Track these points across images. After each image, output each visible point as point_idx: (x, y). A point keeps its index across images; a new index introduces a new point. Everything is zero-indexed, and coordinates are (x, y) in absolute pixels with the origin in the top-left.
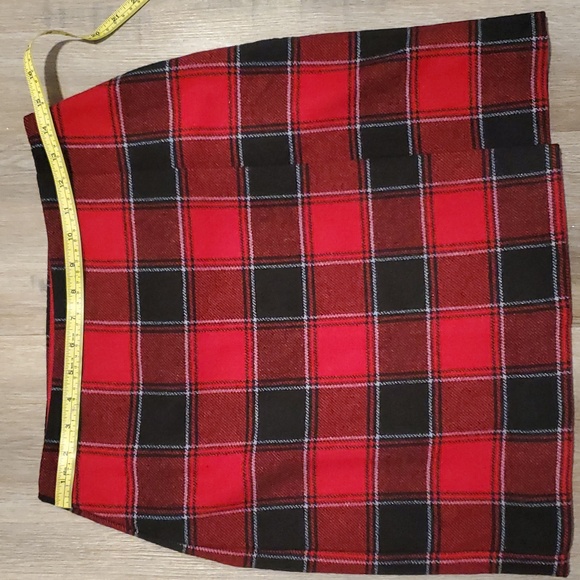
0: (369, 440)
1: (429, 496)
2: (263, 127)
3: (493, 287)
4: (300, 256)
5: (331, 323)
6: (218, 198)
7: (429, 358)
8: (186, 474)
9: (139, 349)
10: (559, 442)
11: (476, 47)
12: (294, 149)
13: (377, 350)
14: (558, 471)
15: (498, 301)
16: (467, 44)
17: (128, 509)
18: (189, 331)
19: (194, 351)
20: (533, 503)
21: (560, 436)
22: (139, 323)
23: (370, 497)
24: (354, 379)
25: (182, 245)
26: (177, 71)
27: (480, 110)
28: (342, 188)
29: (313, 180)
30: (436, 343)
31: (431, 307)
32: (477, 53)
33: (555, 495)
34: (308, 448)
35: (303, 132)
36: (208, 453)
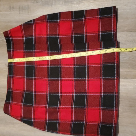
0: (71, 107)
1: (85, 122)
2: (53, 35)
3: (101, 74)
4: (59, 65)
5: (65, 80)
6: (43, 51)
7: (86, 89)
8: (33, 111)
9: (25, 83)
10: (114, 111)
11: (99, 17)
12: (59, 40)
13: (75, 87)
14: (114, 118)
15: (102, 77)
16: (97, 17)
17: (21, 117)
18: (34, 80)
19: (35, 84)
20: (108, 125)
21: (115, 110)
22: (26, 77)
23: (72, 121)
24: (70, 93)
26: (35, 23)
27: (100, 32)
28: (69, 50)
29: (63, 48)
30: (88, 86)
31: (87, 78)
32: (99, 19)
33: (113, 123)
34: (58, 108)
35: (61, 36)
36: (38, 107)
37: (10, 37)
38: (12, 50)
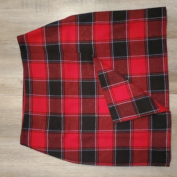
0: (113, 131)
1: (130, 148)
2: (85, 41)
4: (94, 79)
5: (103, 98)
6: (72, 61)
8: (61, 139)
9: (49, 103)
10: (167, 133)
11: (146, 20)
12: (94, 48)
14: (167, 141)
16: (143, 19)
17: (45, 148)
18: (63, 98)
19: (64, 104)
21: (167, 131)
22: (49, 96)
23: (113, 147)
25: (61, 74)
26: (61, 25)
27: (147, 38)
32: (146, 21)
33: (166, 148)
34: (96, 133)
35: (96, 43)
36: (68, 133)
37: (26, 43)
38: (29, 61)
